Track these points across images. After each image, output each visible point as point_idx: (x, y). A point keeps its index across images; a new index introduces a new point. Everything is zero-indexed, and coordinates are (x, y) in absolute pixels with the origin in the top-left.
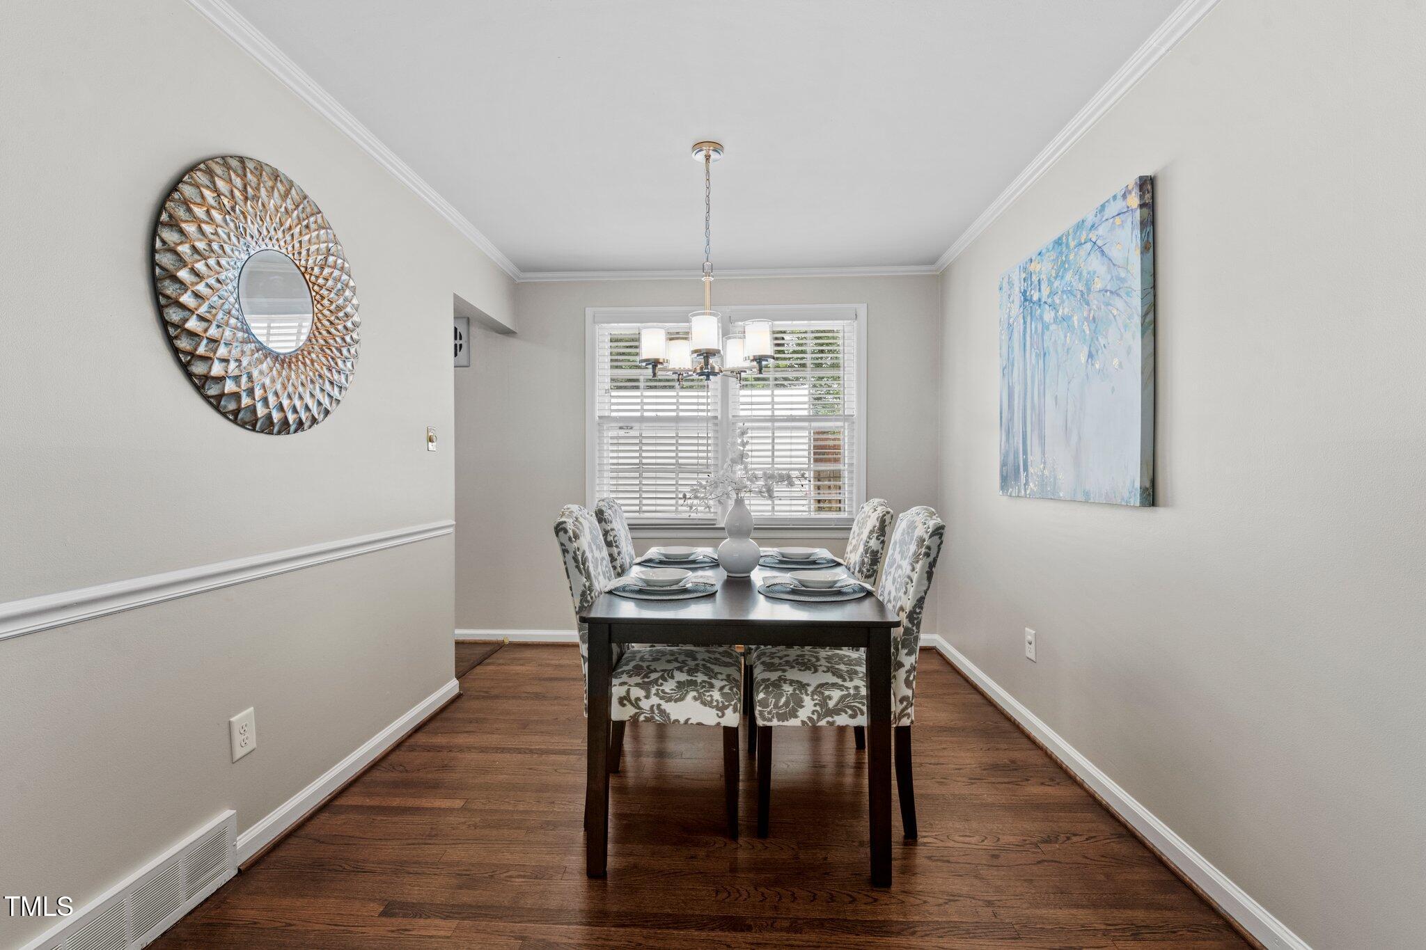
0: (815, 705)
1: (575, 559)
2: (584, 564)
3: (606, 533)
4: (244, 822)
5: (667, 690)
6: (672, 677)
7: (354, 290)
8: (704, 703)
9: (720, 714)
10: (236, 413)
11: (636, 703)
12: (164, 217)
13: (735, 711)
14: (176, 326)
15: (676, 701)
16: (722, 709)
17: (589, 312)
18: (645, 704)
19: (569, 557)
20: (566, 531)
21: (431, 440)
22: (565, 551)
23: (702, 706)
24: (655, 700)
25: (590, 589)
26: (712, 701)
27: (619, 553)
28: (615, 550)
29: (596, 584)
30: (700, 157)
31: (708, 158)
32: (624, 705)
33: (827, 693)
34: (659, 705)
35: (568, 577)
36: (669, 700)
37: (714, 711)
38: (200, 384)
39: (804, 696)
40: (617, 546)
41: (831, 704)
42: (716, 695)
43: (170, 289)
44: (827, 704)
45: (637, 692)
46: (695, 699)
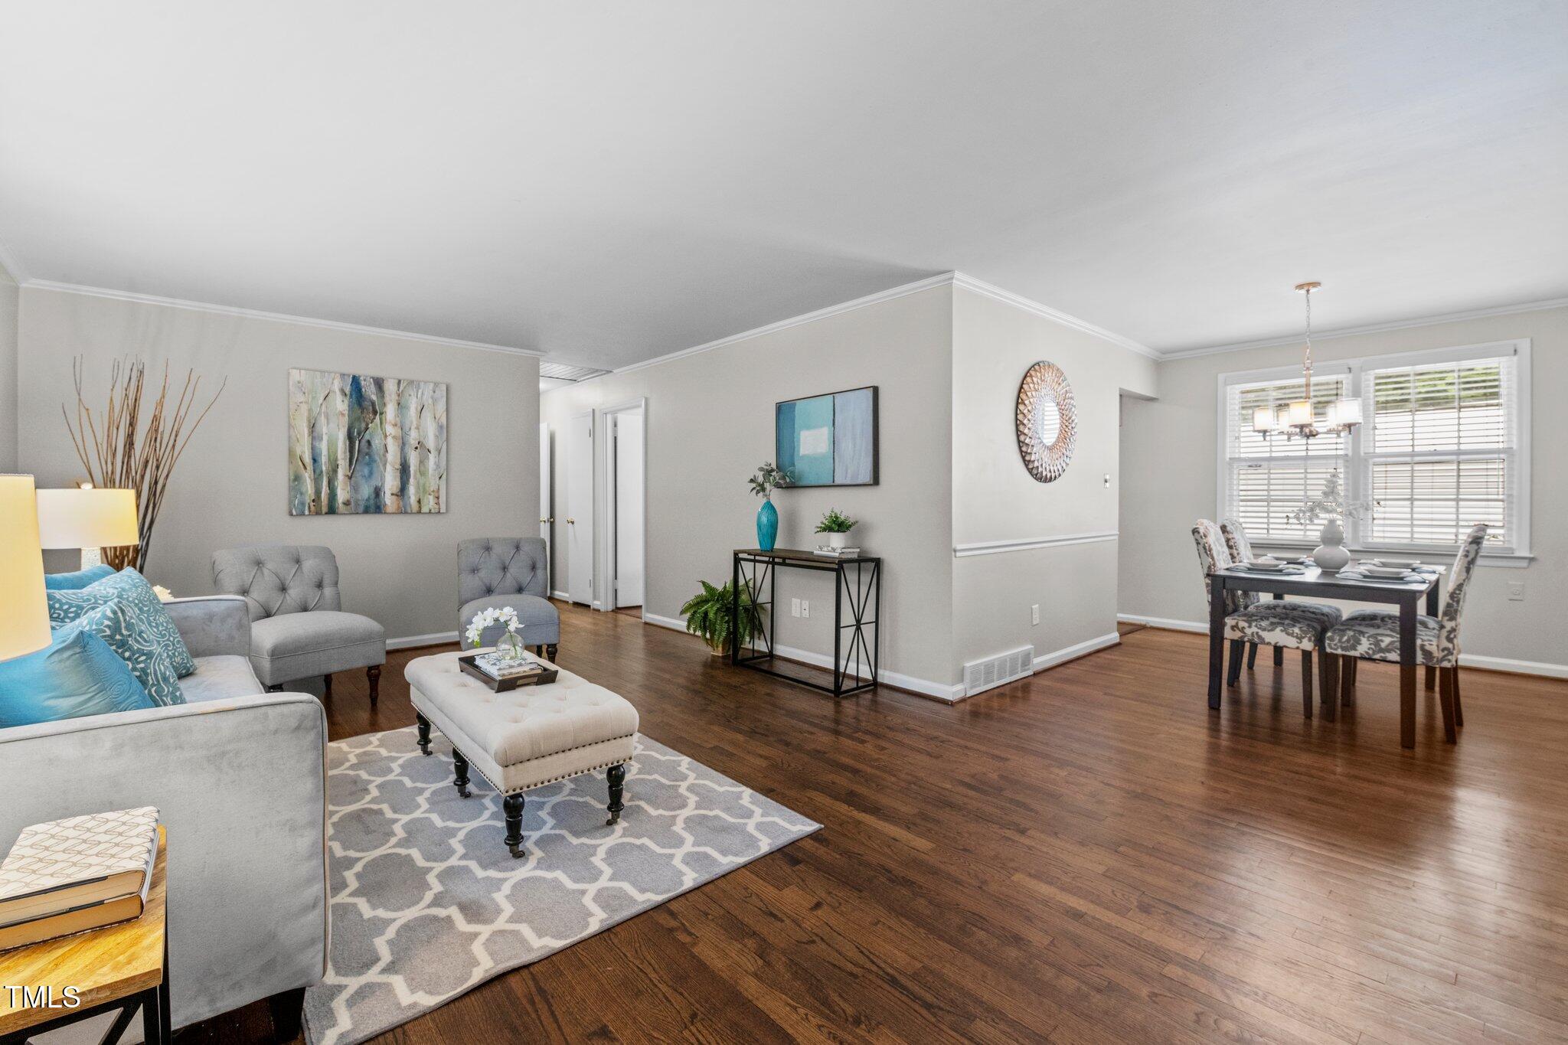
0: (1370, 644)
1: (1205, 548)
2: (1210, 551)
3: (1228, 540)
4: (1039, 654)
5: (1263, 625)
6: (1268, 619)
7: (1075, 407)
8: (1288, 634)
9: (1299, 641)
10: (1036, 475)
11: (1242, 630)
12: (1020, 400)
13: (1310, 640)
14: (1023, 442)
15: (1269, 631)
16: (1300, 639)
17: (1221, 377)
18: (1248, 631)
19: (1201, 547)
20: (1199, 533)
21: (1106, 482)
22: (1198, 543)
23: (1286, 636)
24: (1254, 629)
25: (1214, 565)
26: (1293, 633)
27: (1238, 554)
28: (1235, 552)
29: (1218, 564)
30: (1303, 292)
31: (1308, 291)
32: (1234, 631)
33: (1380, 638)
34: (1257, 633)
35: (1200, 557)
36: (1264, 630)
37: (1295, 639)
38: (1027, 463)
39: (1362, 638)
40: (1236, 549)
41: (1383, 645)
42: (1296, 630)
43: (1021, 428)
44: (1380, 645)
45: (1242, 624)
46: (1282, 631)
